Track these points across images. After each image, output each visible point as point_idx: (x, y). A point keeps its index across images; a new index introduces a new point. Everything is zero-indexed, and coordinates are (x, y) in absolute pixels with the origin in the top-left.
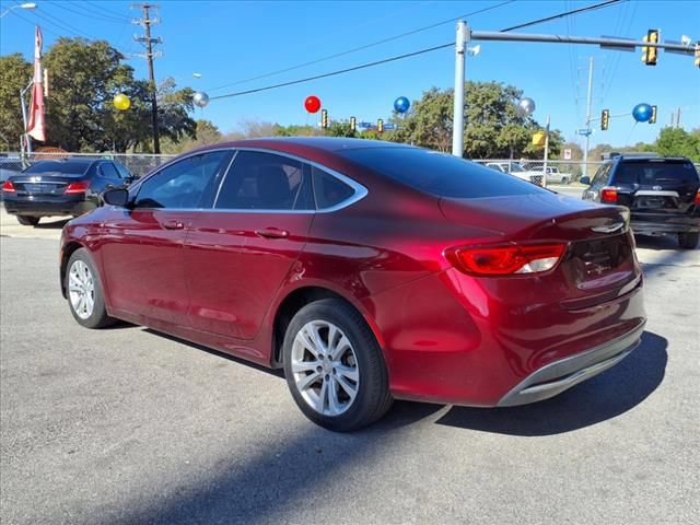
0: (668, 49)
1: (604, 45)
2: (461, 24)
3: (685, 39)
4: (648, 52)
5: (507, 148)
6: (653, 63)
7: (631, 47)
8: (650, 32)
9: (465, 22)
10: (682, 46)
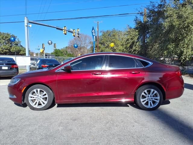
0: (69, 31)
1: (57, 29)
2: (26, 18)
3: (71, 29)
4: (65, 31)
5: (14, 52)
6: (66, 34)
7: (62, 30)
8: (65, 27)
9: (27, 18)
10: (71, 31)
